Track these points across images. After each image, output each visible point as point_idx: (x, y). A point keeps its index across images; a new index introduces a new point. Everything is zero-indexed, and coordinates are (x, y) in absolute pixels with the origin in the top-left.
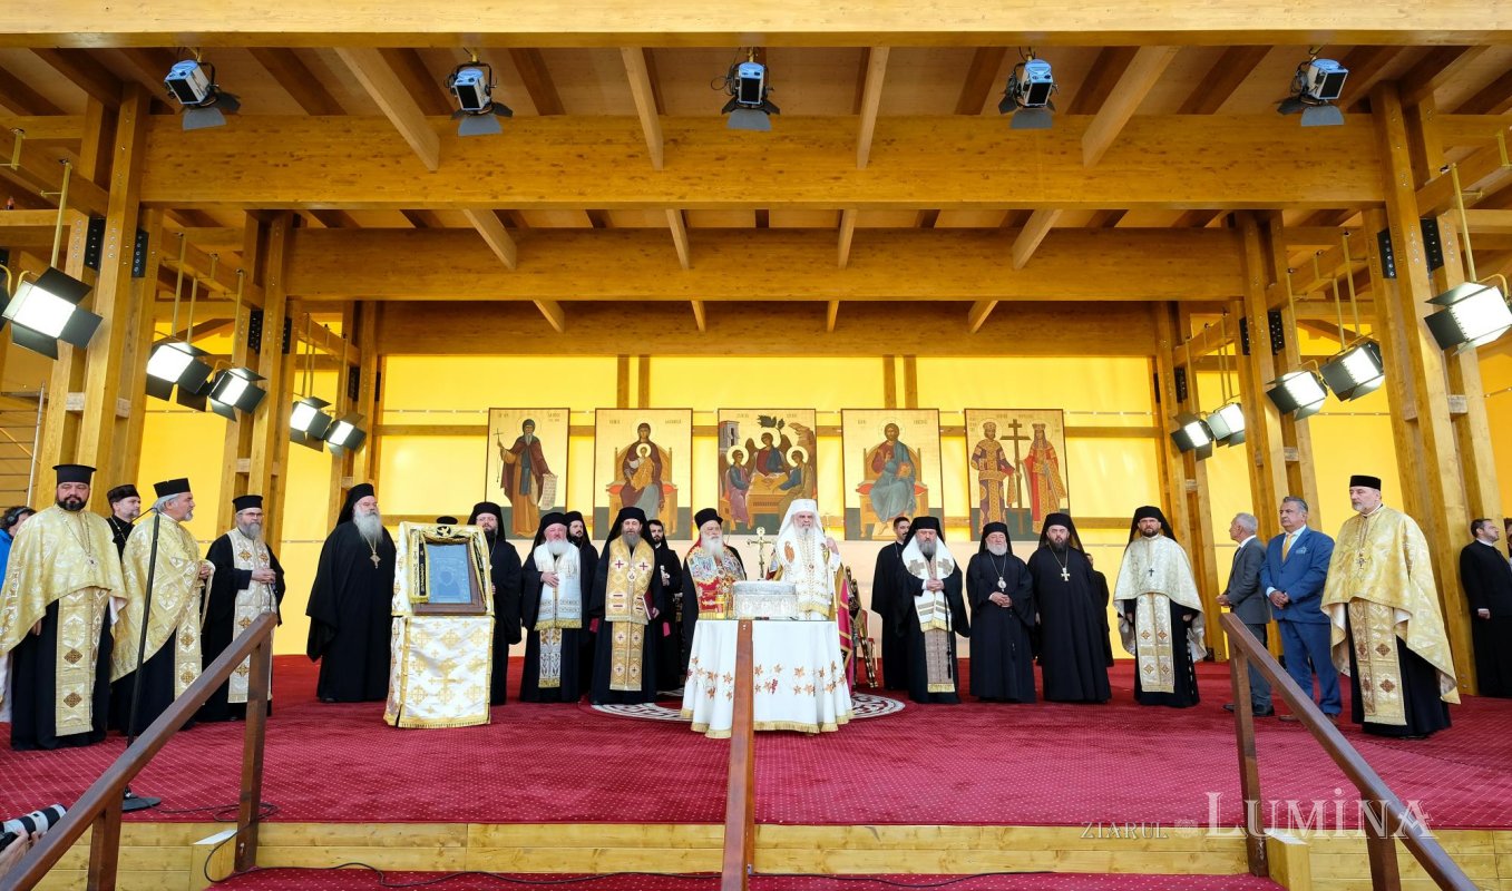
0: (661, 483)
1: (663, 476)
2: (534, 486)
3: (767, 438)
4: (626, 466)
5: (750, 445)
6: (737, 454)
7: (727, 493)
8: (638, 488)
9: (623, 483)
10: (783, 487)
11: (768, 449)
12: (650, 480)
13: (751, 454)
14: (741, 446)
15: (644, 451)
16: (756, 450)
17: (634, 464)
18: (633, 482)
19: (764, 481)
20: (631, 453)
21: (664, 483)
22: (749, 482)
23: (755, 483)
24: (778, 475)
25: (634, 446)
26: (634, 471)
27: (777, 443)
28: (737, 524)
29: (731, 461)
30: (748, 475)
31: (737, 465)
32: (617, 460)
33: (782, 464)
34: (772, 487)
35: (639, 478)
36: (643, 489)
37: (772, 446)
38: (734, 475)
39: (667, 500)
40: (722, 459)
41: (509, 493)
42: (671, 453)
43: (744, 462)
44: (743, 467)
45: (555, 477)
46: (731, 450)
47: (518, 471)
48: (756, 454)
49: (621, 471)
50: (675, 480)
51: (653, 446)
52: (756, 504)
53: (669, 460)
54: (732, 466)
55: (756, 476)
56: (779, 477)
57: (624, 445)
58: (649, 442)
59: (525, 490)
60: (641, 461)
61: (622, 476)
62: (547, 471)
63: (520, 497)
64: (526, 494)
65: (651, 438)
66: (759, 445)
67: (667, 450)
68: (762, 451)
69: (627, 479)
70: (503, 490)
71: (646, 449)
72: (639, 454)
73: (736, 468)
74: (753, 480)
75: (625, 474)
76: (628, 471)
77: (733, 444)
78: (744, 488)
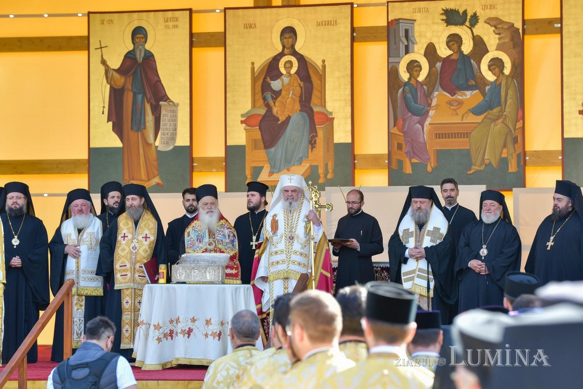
0: (312, 110)
1: (314, 100)
2: (150, 118)
3: (454, 41)
4: (266, 87)
5: (430, 52)
6: (413, 67)
7: (400, 122)
8: (282, 118)
9: (262, 111)
10: (477, 111)
11: (455, 57)
12: (297, 106)
13: (432, 65)
14: (418, 54)
15: (289, 67)
16: (438, 58)
17: (276, 85)
18: (275, 110)
19: (450, 103)
20: (272, 69)
21: (316, 109)
22: (429, 105)
23: (437, 106)
24: (468, 94)
25: (276, 59)
26: (277, 94)
27: (467, 47)
28: (412, 164)
29: (405, 76)
30: (428, 95)
31: (413, 82)
32: (254, 79)
33: (474, 77)
34: (461, 111)
35: (284, 105)
36: (289, 118)
37: (462, 52)
38: (409, 95)
39: (321, 133)
40: (393, 74)
41: (118, 129)
42: (324, 67)
43: (422, 77)
44: (421, 84)
45: (176, 105)
46: (405, 60)
47: (128, 98)
48: (439, 65)
49: (259, 96)
50: (330, 106)
51: (301, 59)
52: (439, 136)
53: (322, 77)
54: (406, 84)
55: (439, 96)
56: (470, 97)
57: (262, 59)
58: (295, 53)
59: (139, 125)
60: (286, 80)
61: (260, 102)
62: (165, 98)
63: (133, 135)
64: (138, 131)
65: (298, 47)
66: (444, 52)
67: (319, 64)
68: (447, 60)
69: (268, 106)
70: (111, 123)
71: (290, 62)
72: (283, 70)
73: (412, 86)
74: (434, 103)
75: (264, 99)
76: (268, 95)
77: (407, 52)
78: (424, 115)
